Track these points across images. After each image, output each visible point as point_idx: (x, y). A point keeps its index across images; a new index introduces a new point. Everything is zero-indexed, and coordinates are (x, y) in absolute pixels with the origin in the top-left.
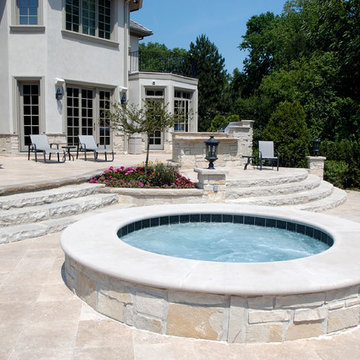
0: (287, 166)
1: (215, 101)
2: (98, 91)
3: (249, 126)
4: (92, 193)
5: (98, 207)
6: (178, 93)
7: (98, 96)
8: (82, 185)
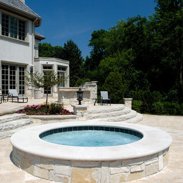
0: (114, 103)
1: (77, 72)
2: (18, 66)
3: (95, 84)
4: (19, 118)
5: (23, 125)
6: (59, 68)
7: (18, 69)
8: (13, 114)
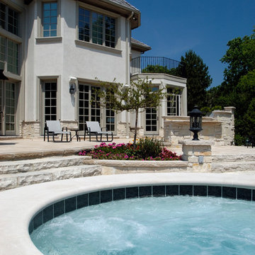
2: (105, 88)
3: (231, 112)
6: (170, 89)
7: (105, 92)
